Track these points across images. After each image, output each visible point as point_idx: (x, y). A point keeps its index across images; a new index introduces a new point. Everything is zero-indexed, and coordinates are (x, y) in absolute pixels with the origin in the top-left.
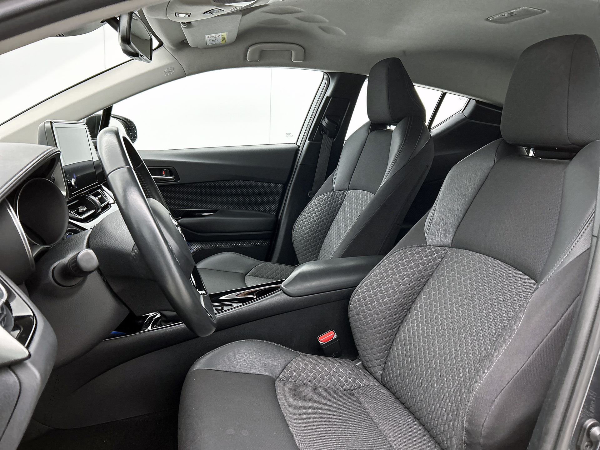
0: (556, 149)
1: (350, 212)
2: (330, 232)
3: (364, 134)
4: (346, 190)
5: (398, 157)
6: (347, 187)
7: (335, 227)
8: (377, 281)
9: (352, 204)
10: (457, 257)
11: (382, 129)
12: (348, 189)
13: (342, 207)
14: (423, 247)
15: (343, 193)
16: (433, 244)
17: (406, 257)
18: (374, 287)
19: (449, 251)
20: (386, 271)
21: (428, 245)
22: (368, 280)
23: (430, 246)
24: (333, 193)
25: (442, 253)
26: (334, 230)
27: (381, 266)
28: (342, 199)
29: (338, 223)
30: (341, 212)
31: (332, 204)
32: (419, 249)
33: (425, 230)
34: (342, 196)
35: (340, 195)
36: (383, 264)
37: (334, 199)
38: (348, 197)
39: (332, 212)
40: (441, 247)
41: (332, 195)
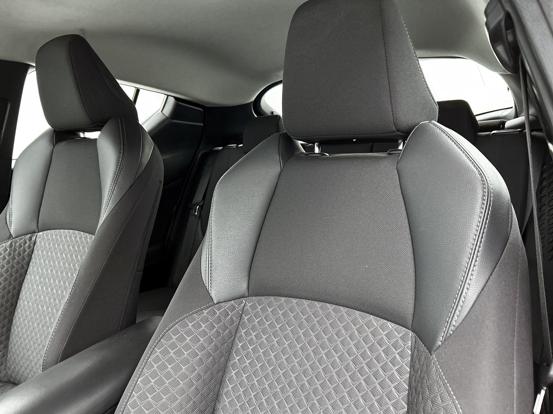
0: (354, 140)
1: (51, 266)
2: (20, 303)
3: (45, 147)
4: (34, 232)
5: (119, 176)
6: (34, 227)
7: (28, 293)
8: (152, 390)
9: (52, 253)
10: (263, 310)
11: (74, 138)
12: (37, 231)
13: (33, 260)
14: (210, 309)
15: (30, 239)
16: (222, 298)
17: (189, 333)
18: (149, 403)
19: (248, 303)
20: (163, 367)
21: (215, 302)
22: (136, 395)
23: (218, 303)
24: (12, 242)
25: (238, 308)
26: (29, 299)
27: (152, 362)
28: (29, 247)
29: (33, 285)
30: (33, 267)
31: (14, 258)
32: (205, 314)
33: (204, 280)
34: (30, 243)
35: (26, 243)
36: (153, 357)
37: (15, 250)
38: (40, 243)
39: (17, 271)
40: (234, 300)
41: (11, 245)
